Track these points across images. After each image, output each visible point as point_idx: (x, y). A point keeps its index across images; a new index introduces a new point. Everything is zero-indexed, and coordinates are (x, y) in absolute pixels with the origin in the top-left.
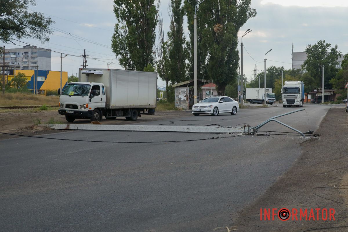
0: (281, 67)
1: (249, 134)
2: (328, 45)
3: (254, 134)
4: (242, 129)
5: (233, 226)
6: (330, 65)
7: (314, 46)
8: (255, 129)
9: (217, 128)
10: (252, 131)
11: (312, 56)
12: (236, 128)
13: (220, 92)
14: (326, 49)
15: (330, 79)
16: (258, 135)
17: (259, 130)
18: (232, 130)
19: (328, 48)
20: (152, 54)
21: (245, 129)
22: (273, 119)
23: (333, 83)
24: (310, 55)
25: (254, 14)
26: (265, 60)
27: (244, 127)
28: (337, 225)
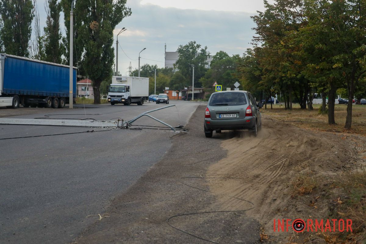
0: (154, 65)
1: (122, 128)
2: (198, 46)
3: (127, 128)
4: (116, 123)
5: (105, 214)
6: (200, 65)
7: (185, 47)
8: (128, 123)
9: (92, 122)
10: (125, 125)
11: (183, 56)
12: (110, 122)
13: (95, 87)
14: (197, 50)
15: (200, 78)
16: (131, 129)
17: (132, 124)
18: (106, 124)
19: (198, 49)
20: (27, 48)
21: (119, 123)
22: (145, 114)
23: (203, 82)
24: (181, 54)
25: (129, 13)
26: (139, 58)
27: (117, 122)
28: (202, 210)
